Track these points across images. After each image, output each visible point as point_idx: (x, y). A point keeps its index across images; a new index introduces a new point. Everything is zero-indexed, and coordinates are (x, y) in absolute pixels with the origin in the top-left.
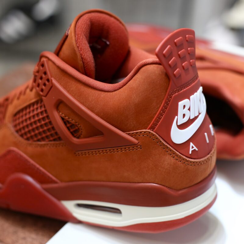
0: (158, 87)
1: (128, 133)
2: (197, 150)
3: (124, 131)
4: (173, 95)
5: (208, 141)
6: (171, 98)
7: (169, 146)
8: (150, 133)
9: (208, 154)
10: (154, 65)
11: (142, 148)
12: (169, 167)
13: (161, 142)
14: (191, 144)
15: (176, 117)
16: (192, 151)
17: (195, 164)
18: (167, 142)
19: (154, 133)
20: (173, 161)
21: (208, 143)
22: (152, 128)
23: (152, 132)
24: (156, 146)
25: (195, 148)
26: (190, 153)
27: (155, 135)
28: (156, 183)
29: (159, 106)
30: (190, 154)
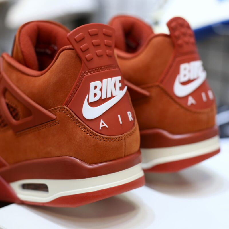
0: (72, 68)
1: (49, 110)
2: (107, 127)
3: (46, 109)
4: (84, 75)
5: (121, 123)
6: (83, 78)
7: (80, 120)
8: (65, 108)
9: (121, 134)
10: (70, 50)
11: (59, 123)
12: (81, 140)
13: (74, 117)
14: (102, 121)
15: (88, 95)
16: (102, 127)
17: (105, 140)
18: (78, 117)
19: (68, 109)
20: (83, 134)
21: (121, 124)
22: (67, 105)
23: (66, 107)
24: (70, 120)
25: (105, 125)
26: (100, 128)
27: (68, 110)
28: (71, 156)
29: (72, 85)
30: (100, 130)
